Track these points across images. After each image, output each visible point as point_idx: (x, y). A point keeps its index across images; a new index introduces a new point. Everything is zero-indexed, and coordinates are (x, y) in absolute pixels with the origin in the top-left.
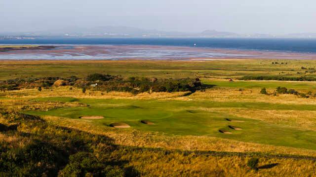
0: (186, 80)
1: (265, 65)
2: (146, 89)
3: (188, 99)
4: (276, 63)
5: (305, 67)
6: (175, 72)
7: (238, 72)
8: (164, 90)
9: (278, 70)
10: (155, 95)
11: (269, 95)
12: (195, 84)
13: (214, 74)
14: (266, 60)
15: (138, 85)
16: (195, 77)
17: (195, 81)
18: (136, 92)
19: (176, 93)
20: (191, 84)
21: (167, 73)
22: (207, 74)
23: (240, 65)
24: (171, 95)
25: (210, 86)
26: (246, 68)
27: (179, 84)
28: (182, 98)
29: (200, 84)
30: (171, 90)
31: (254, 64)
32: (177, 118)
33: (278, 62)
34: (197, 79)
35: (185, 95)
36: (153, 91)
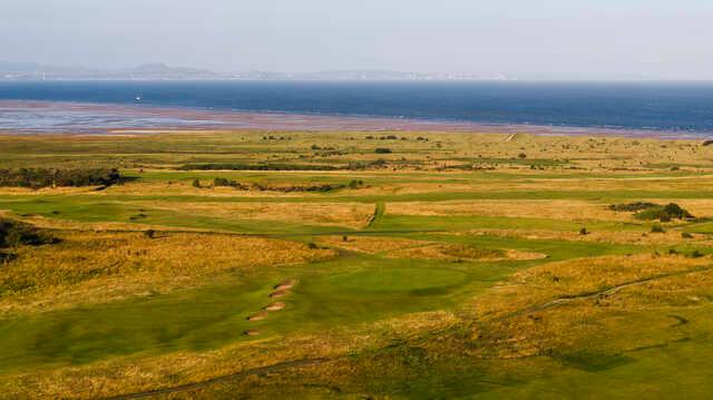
0: (99, 171)
1: (250, 142)
2: (48, 183)
3: (102, 193)
4: (271, 138)
5: (318, 145)
6: (82, 158)
7: (197, 156)
8: (71, 184)
9: (269, 151)
10: (60, 190)
11: (201, 187)
12: (111, 176)
13: (154, 161)
14: (254, 132)
15: (35, 179)
16: (111, 167)
17: (110, 172)
18: (36, 188)
19: (87, 188)
20: (105, 177)
21: (67, 161)
22: (140, 160)
23: (204, 143)
24: (80, 189)
25: (131, 179)
26: (212, 148)
27: (90, 177)
28: (95, 193)
29: (117, 176)
30: (80, 184)
31: (229, 140)
32: (89, 210)
33: (275, 135)
34: (114, 170)
35: (99, 189)
36: (58, 185)
